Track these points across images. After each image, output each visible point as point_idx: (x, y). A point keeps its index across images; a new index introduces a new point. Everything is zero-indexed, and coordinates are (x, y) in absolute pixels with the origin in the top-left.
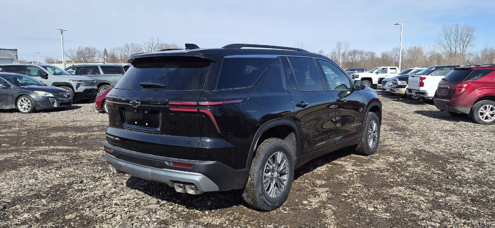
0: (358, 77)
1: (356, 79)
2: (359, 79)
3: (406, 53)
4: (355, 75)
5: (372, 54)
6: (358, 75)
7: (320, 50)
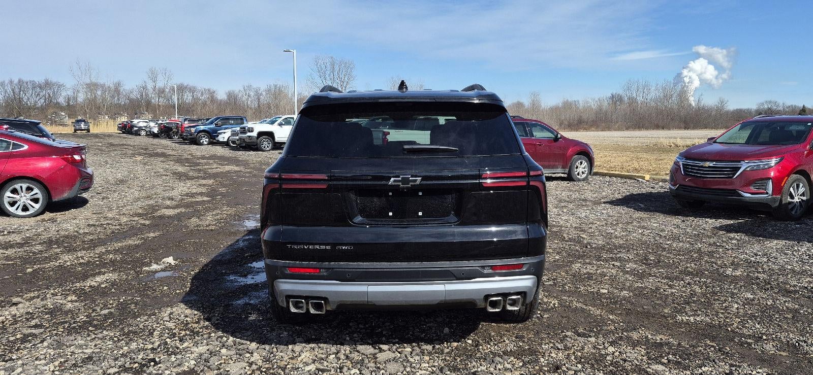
0: (252, 131)
1: (249, 134)
2: (254, 134)
3: (264, 93)
4: (247, 128)
5: (212, 94)
6: (252, 128)
7: (116, 80)
